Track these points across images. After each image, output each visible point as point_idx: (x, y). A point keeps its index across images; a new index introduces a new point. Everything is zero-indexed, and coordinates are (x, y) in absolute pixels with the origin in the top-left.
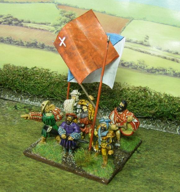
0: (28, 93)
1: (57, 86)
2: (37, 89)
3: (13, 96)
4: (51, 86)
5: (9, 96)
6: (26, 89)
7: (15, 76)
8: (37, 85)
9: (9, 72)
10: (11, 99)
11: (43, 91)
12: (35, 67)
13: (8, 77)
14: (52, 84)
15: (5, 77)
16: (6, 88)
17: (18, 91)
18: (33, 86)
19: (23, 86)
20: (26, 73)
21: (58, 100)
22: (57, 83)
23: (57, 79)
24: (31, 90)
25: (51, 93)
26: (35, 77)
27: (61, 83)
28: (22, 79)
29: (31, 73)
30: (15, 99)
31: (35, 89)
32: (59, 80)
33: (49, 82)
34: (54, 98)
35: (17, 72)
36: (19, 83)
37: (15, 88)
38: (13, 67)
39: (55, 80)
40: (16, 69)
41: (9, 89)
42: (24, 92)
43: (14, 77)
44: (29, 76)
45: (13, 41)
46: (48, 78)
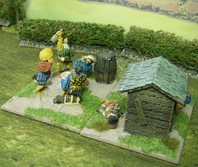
0: (152, 55)
1: (182, 51)
2: (162, 52)
3: (137, 56)
4: (176, 51)
5: (133, 56)
6: (150, 51)
7: (142, 38)
8: (162, 48)
9: (136, 33)
10: (135, 59)
11: (167, 55)
12: (161, 31)
13: (135, 38)
14: (177, 49)
15: (131, 38)
16: (131, 48)
17: (142, 52)
18: (158, 48)
19: (148, 48)
20: (152, 36)
21: (181, 64)
22: (183, 47)
23: (183, 44)
24: (155, 52)
25: (175, 57)
26: (160, 40)
27: (187, 48)
28: (148, 41)
29: (157, 36)
30: (139, 59)
31: (160, 52)
32: (186, 45)
33: (175, 46)
34: (177, 62)
35: (144, 34)
36: (145, 45)
37: (140, 49)
38: (140, 29)
39: (181, 45)
40: (143, 32)
41: (134, 49)
42: (148, 53)
43: (140, 39)
44: (156, 39)
45: (128, 3)
46: (174, 42)
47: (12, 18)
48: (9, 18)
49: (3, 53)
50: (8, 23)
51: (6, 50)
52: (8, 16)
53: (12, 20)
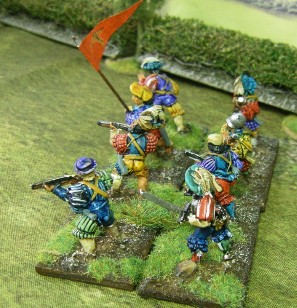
47: (125, 42)
48: (119, 40)
49: (94, 112)
50: (116, 50)
51: (100, 106)
52: (118, 36)
53: (126, 46)
